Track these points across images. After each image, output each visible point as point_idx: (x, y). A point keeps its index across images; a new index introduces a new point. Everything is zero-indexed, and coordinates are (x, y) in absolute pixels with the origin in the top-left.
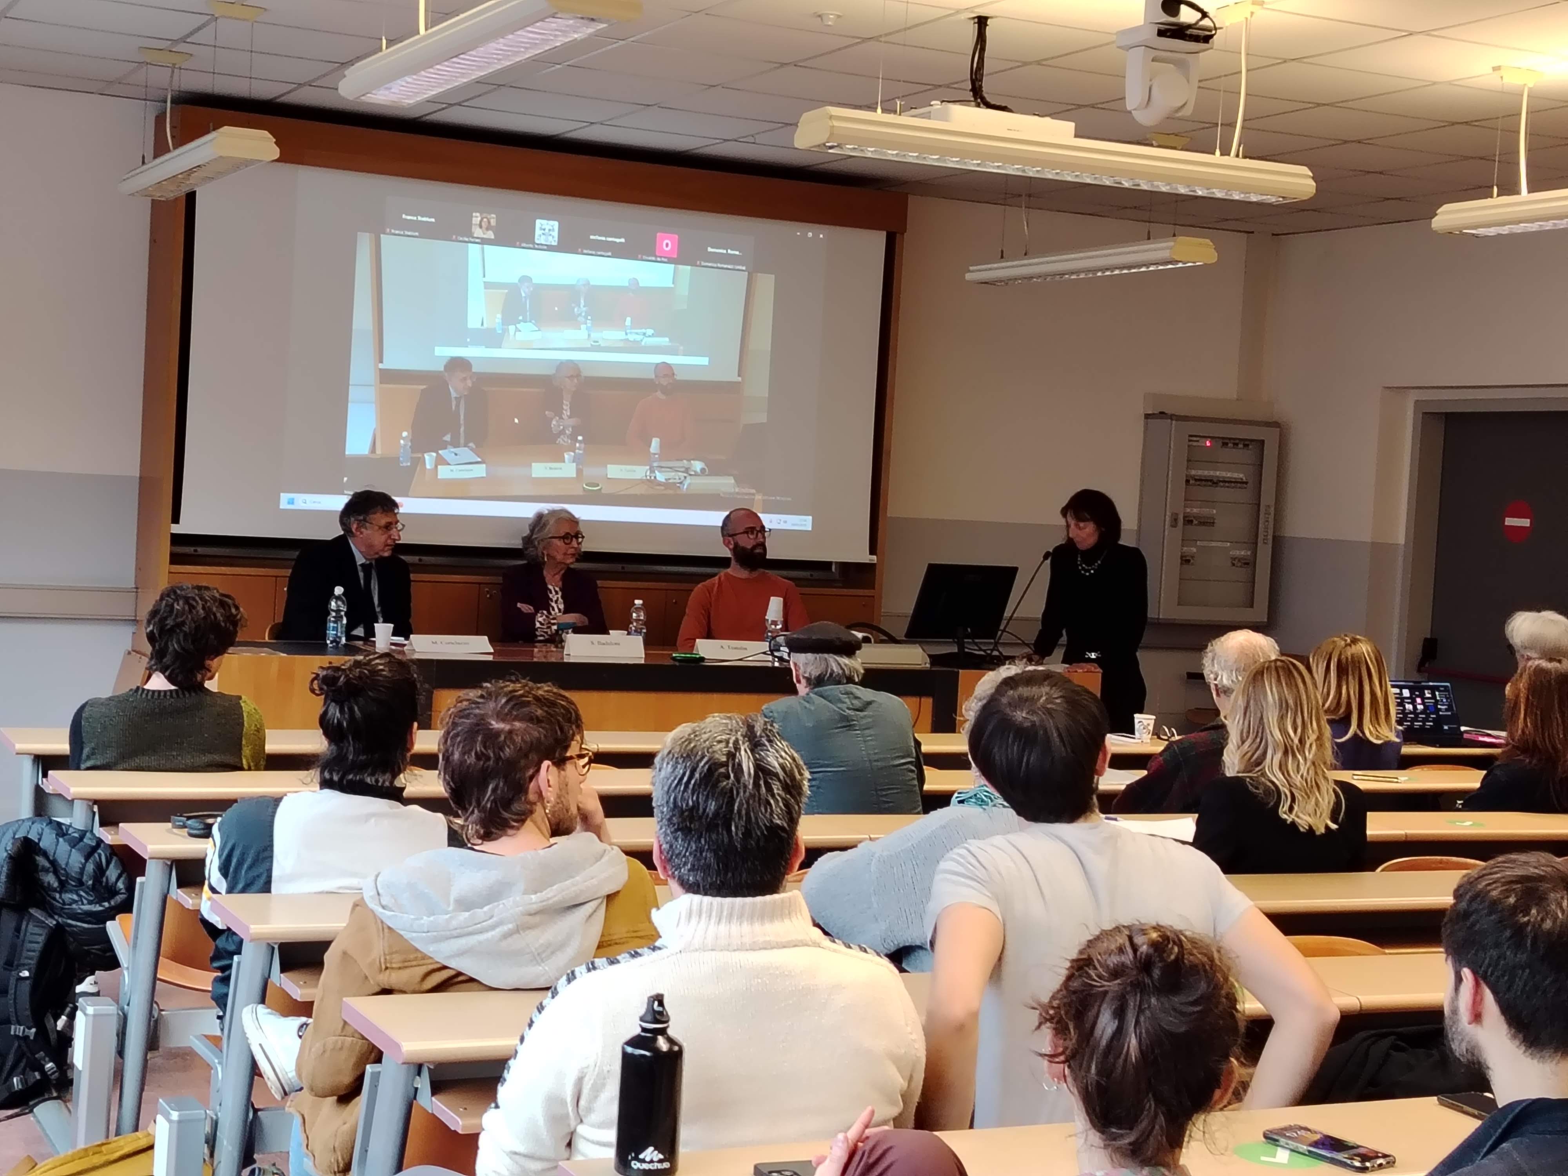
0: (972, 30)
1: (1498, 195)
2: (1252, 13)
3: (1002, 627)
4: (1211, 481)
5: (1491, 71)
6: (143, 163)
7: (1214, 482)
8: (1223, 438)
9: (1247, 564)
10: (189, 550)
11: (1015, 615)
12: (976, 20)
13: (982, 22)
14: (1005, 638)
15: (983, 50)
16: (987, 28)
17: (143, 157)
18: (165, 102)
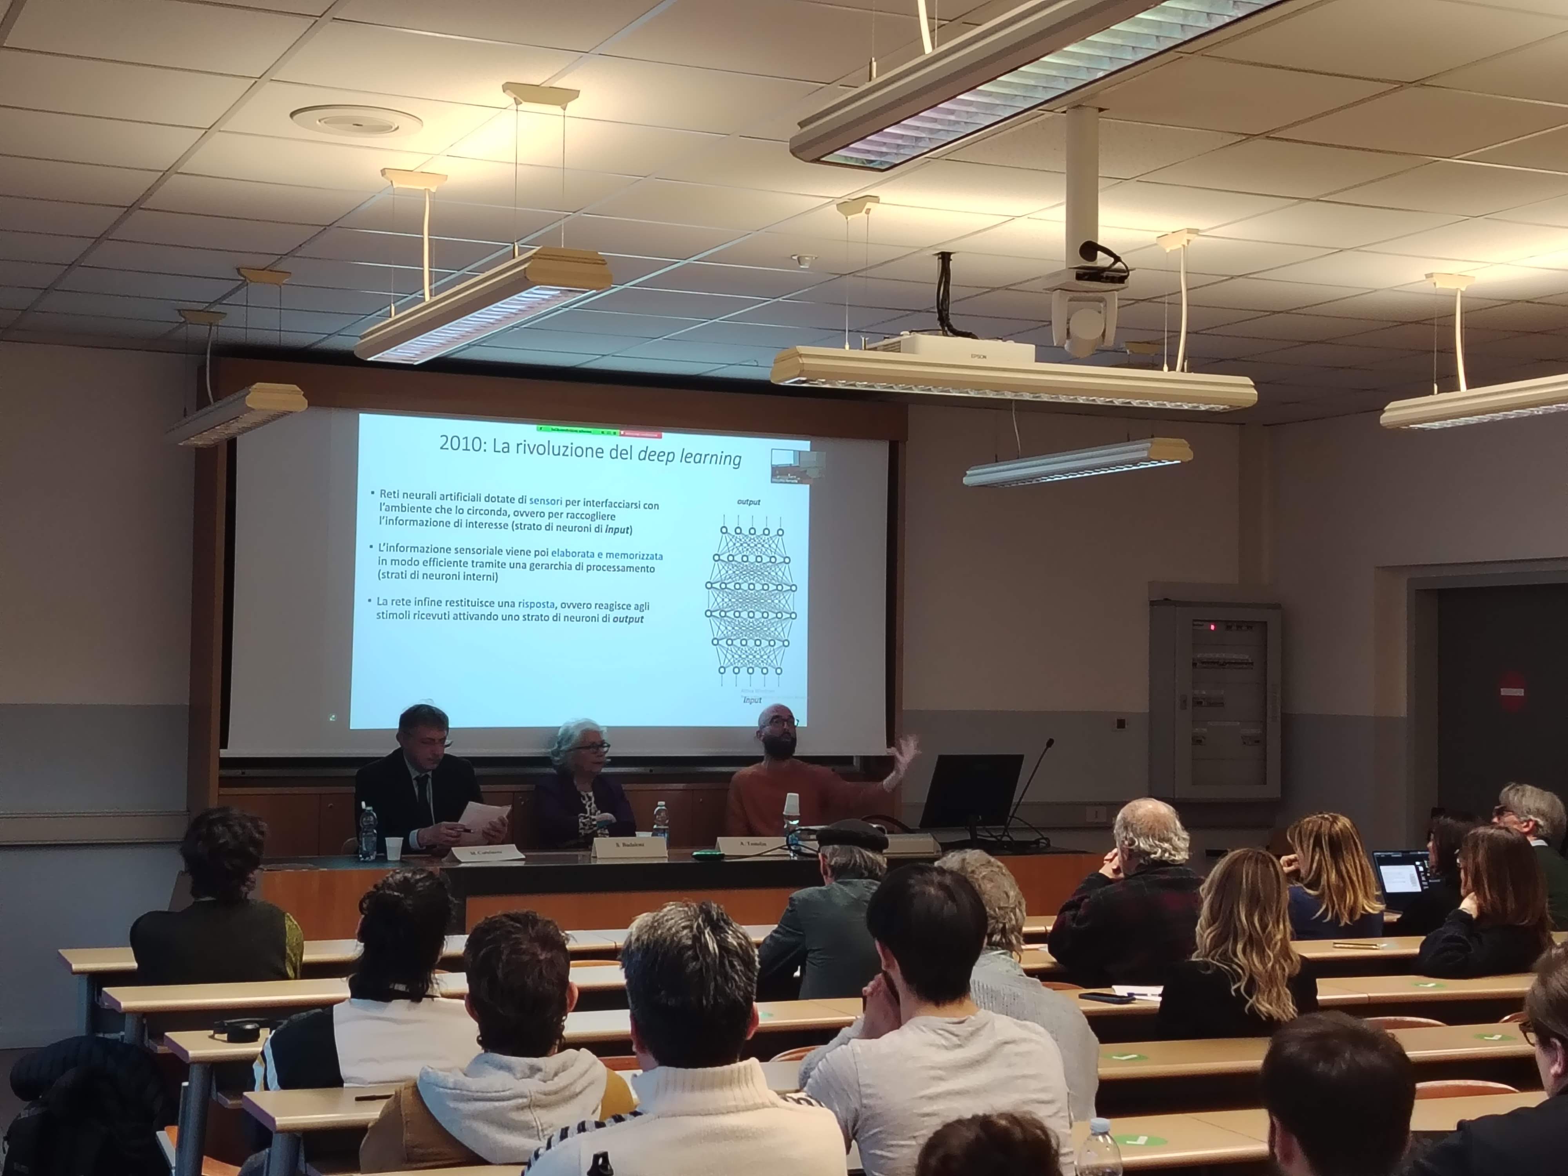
0: (936, 265)
1: (1439, 392)
2: (1188, 241)
3: (1011, 814)
4: (1217, 663)
5: (1424, 278)
6: (185, 416)
7: (1223, 664)
8: (1225, 621)
9: (1258, 742)
10: (237, 772)
11: (1023, 800)
12: (940, 256)
13: (945, 257)
14: (1014, 823)
15: (947, 283)
16: (951, 262)
17: (185, 409)
18: (205, 354)
